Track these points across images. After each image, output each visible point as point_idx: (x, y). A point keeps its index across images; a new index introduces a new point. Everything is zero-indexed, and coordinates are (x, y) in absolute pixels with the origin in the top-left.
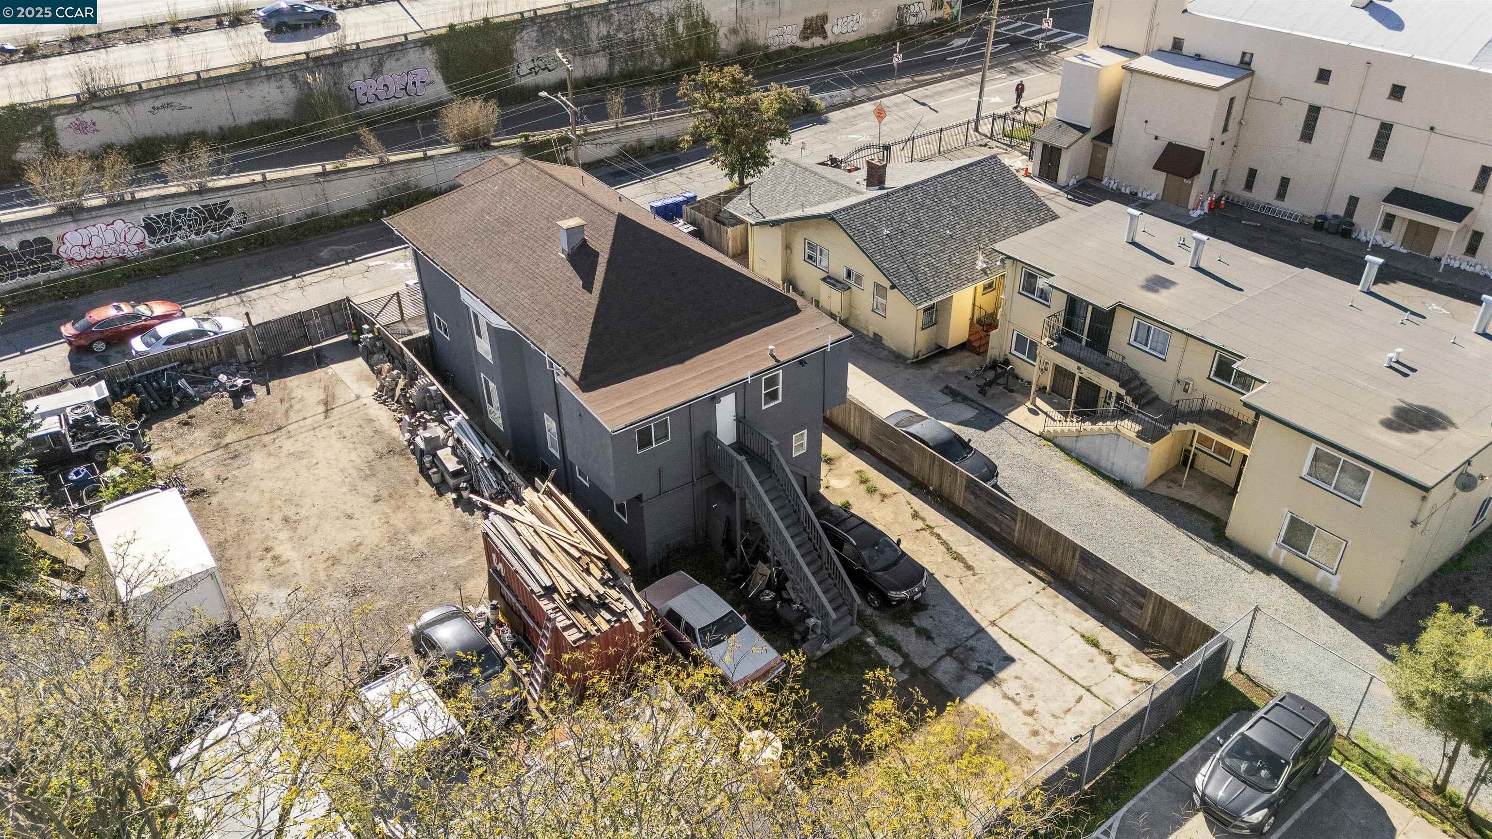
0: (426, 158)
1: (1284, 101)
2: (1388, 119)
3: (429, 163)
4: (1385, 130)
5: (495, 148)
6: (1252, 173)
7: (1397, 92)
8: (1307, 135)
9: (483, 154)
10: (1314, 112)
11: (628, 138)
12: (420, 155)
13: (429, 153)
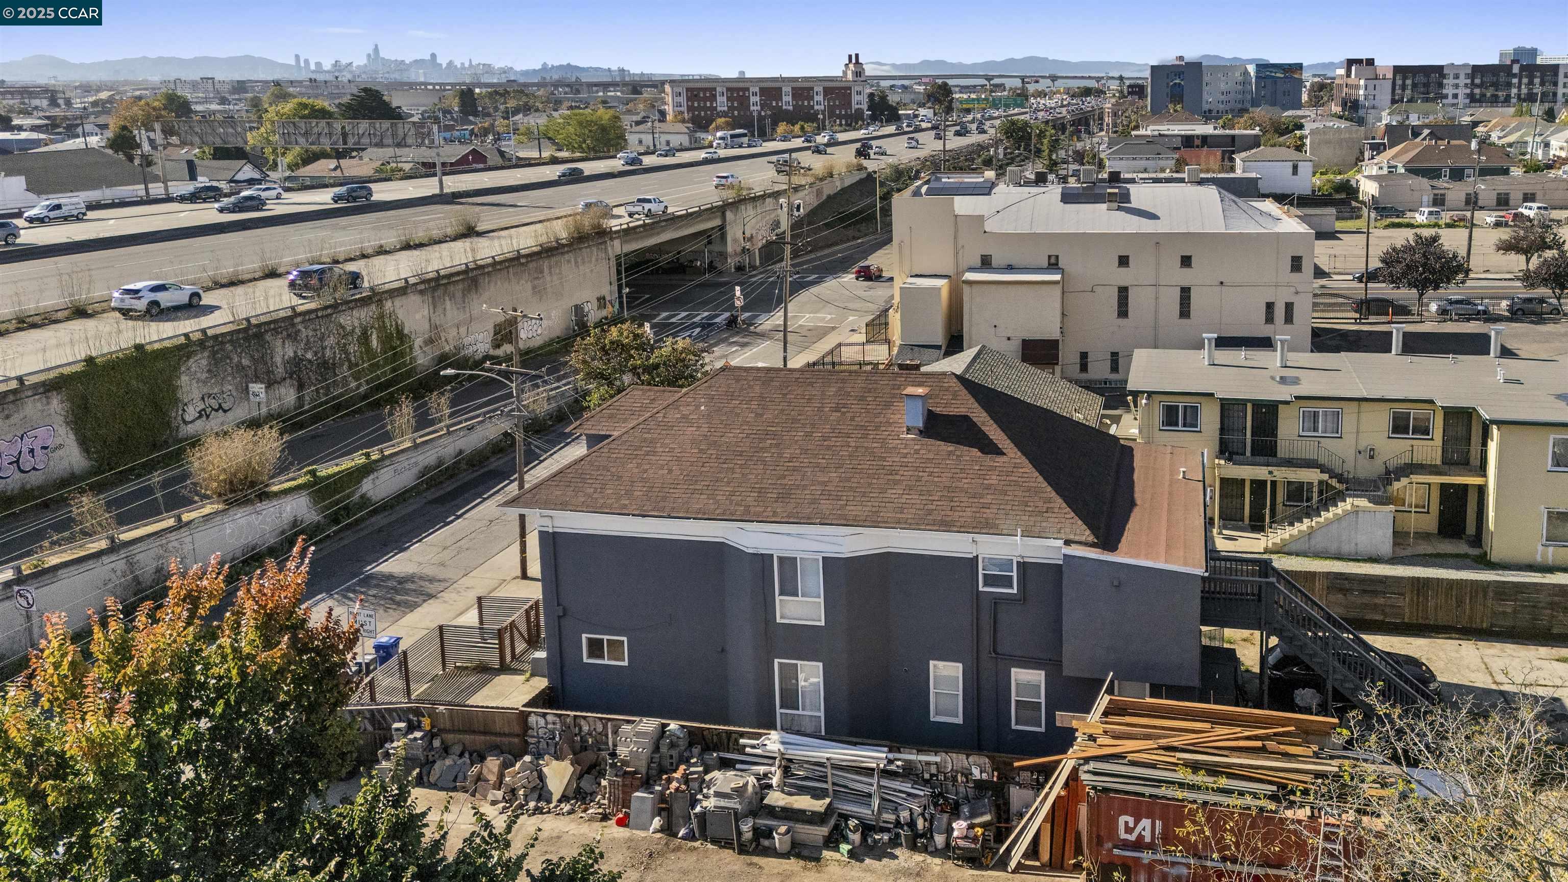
0: (181, 525)
1: (1098, 289)
2: (1185, 284)
3: (184, 532)
4: (1185, 293)
5: (276, 495)
6: (1084, 356)
7: (1186, 261)
8: (1123, 312)
9: (259, 506)
10: (1123, 291)
11: (428, 457)
12: (171, 522)
13: (185, 517)
